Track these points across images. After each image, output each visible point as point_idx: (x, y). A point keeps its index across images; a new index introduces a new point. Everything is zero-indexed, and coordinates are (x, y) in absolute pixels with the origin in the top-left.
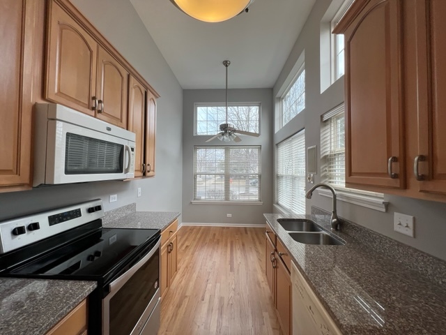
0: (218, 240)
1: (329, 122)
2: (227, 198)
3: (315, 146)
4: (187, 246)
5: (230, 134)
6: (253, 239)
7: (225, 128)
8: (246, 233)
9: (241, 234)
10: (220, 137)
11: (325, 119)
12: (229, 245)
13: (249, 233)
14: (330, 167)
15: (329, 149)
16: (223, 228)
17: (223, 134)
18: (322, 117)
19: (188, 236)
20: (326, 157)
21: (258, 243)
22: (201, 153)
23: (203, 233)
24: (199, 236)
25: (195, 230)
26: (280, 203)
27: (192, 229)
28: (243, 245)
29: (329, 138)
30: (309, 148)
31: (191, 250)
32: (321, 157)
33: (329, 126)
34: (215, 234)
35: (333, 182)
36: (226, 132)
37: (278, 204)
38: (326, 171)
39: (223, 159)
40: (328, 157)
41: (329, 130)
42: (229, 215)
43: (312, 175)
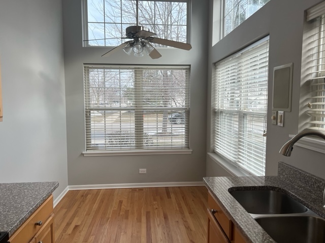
0: (127, 212)
1: (317, 23)
2: (139, 145)
3: (289, 65)
4: (76, 227)
5: (143, 45)
6: (180, 207)
7: (134, 33)
8: (169, 197)
9: (161, 199)
10: (126, 49)
11: (311, 17)
12: (144, 219)
13: (172, 196)
14: (316, 100)
15: (314, 70)
16: (134, 190)
17: (132, 44)
18: (306, 13)
19: (79, 207)
20: (309, 82)
21: (187, 214)
22: (96, 76)
23: (102, 201)
24: (95, 206)
25: (89, 196)
26: (218, 150)
27: (85, 194)
28: (166, 217)
29: (315, 51)
30: (276, 68)
31: (83, 233)
32: (302, 83)
33: (316, 31)
34: (121, 202)
35: (318, 125)
36: (136, 40)
37: (214, 152)
38: (309, 106)
39: (131, 85)
40: (312, 84)
41: (316, 37)
42: (143, 171)
43: (281, 113)
